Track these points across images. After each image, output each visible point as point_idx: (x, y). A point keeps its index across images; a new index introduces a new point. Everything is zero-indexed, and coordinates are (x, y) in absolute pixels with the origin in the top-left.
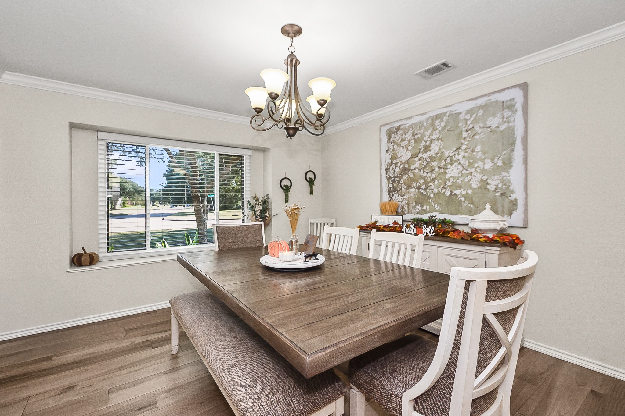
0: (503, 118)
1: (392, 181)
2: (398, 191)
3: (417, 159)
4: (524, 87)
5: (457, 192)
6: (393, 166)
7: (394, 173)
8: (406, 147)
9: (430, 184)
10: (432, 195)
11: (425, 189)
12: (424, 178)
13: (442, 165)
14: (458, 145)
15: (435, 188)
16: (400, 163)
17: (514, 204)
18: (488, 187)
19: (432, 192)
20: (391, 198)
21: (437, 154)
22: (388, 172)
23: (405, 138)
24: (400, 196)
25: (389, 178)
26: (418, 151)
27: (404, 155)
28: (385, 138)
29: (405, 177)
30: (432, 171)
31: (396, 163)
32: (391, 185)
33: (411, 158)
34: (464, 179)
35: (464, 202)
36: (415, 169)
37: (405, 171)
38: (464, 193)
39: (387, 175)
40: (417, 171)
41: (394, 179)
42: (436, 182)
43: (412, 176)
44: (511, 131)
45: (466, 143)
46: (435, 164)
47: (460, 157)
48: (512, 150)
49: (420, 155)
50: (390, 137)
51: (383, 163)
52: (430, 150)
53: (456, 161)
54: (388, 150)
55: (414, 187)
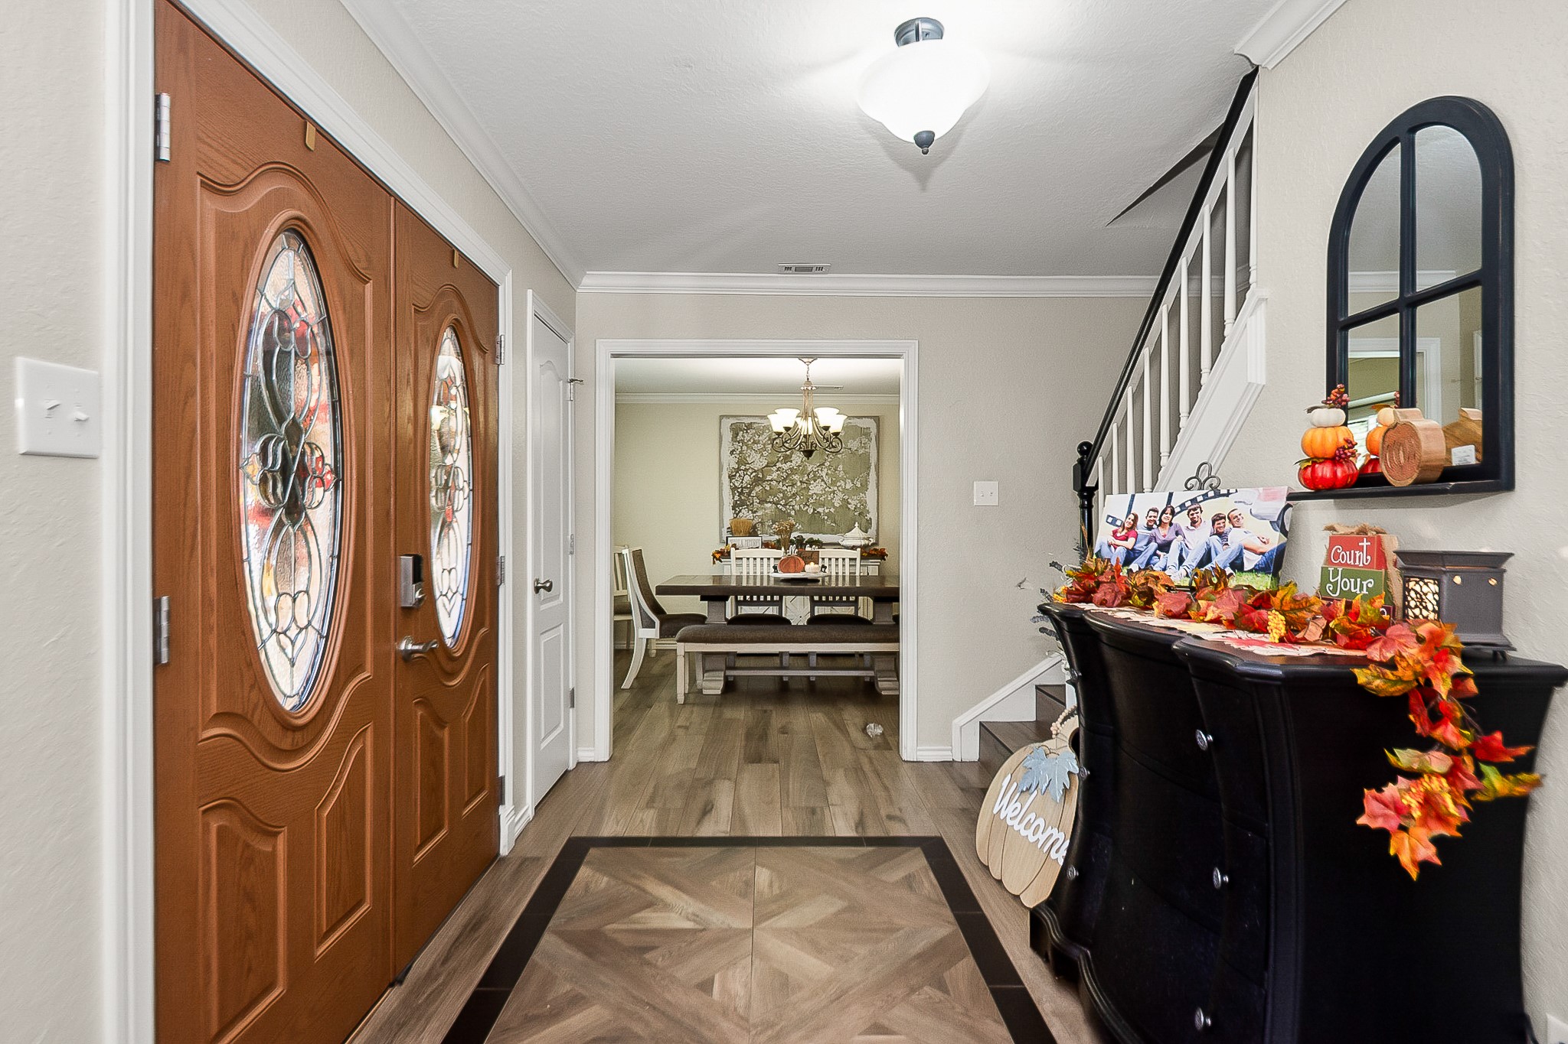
0: (861, 443)
1: (738, 492)
2: (748, 505)
3: (774, 469)
4: (877, 419)
5: (820, 510)
6: (741, 472)
7: (742, 482)
8: (760, 452)
9: (790, 500)
10: (793, 513)
11: (784, 506)
12: (783, 492)
13: (804, 479)
14: (822, 461)
15: (796, 505)
16: (750, 471)
17: (869, 521)
18: (849, 506)
19: (793, 509)
20: (737, 515)
21: (799, 466)
22: (733, 481)
23: (759, 441)
24: (750, 512)
25: (734, 489)
26: (776, 459)
27: (758, 462)
28: (728, 435)
29: (758, 489)
30: (793, 485)
31: (746, 470)
32: (737, 498)
33: (766, 466)
34: (827, 497)
35: (827, 520)
36: (771, 480)
37: (757, 481)
38: (827, 511)
39: (732, 484)
40: (774, 483)
41: (742, 490)
42: (798, 499)
43: (768, 488)
44: (867, 456)
45: (829, 460)
46: (796, 477)
47: (824, 474)
48: (868, 474)
49: (779, 465)
50: (738, 434)
51: (725, 467)
52: (791, 461)
53: (819, 477)
54: (734, 450)
55: (770, 502)
